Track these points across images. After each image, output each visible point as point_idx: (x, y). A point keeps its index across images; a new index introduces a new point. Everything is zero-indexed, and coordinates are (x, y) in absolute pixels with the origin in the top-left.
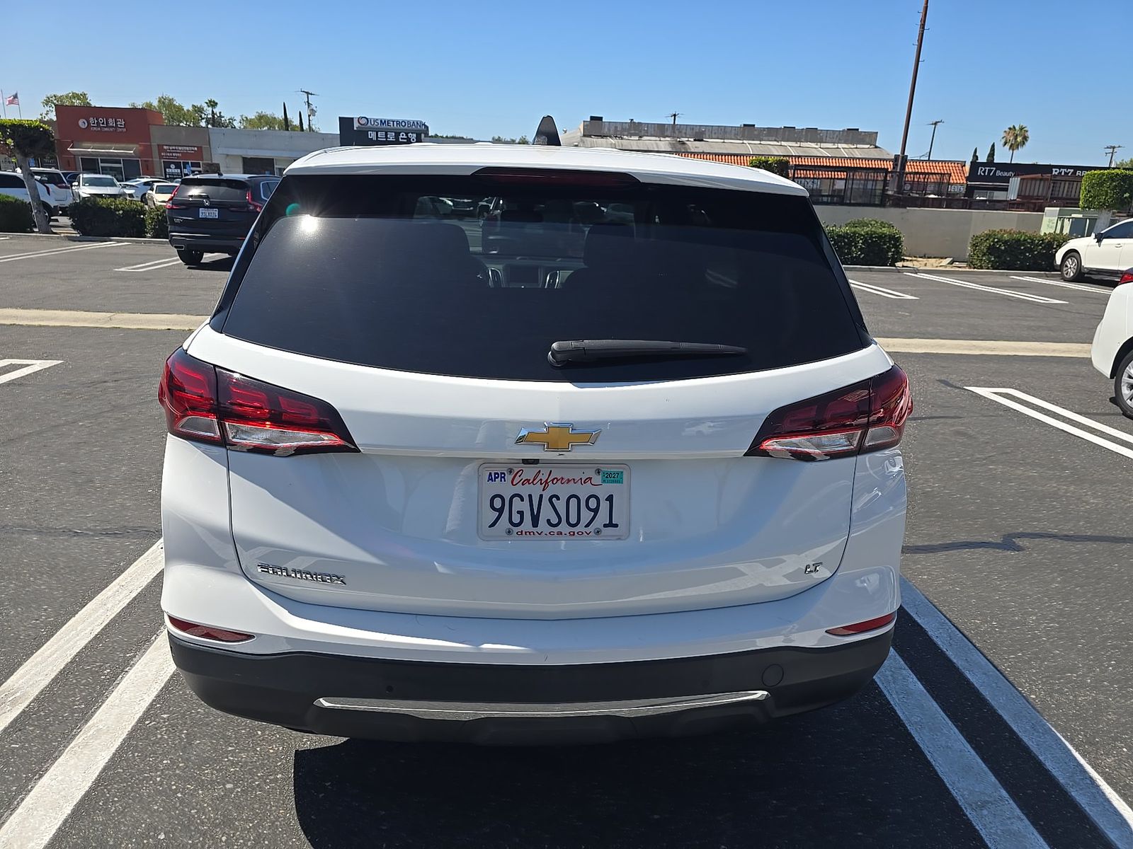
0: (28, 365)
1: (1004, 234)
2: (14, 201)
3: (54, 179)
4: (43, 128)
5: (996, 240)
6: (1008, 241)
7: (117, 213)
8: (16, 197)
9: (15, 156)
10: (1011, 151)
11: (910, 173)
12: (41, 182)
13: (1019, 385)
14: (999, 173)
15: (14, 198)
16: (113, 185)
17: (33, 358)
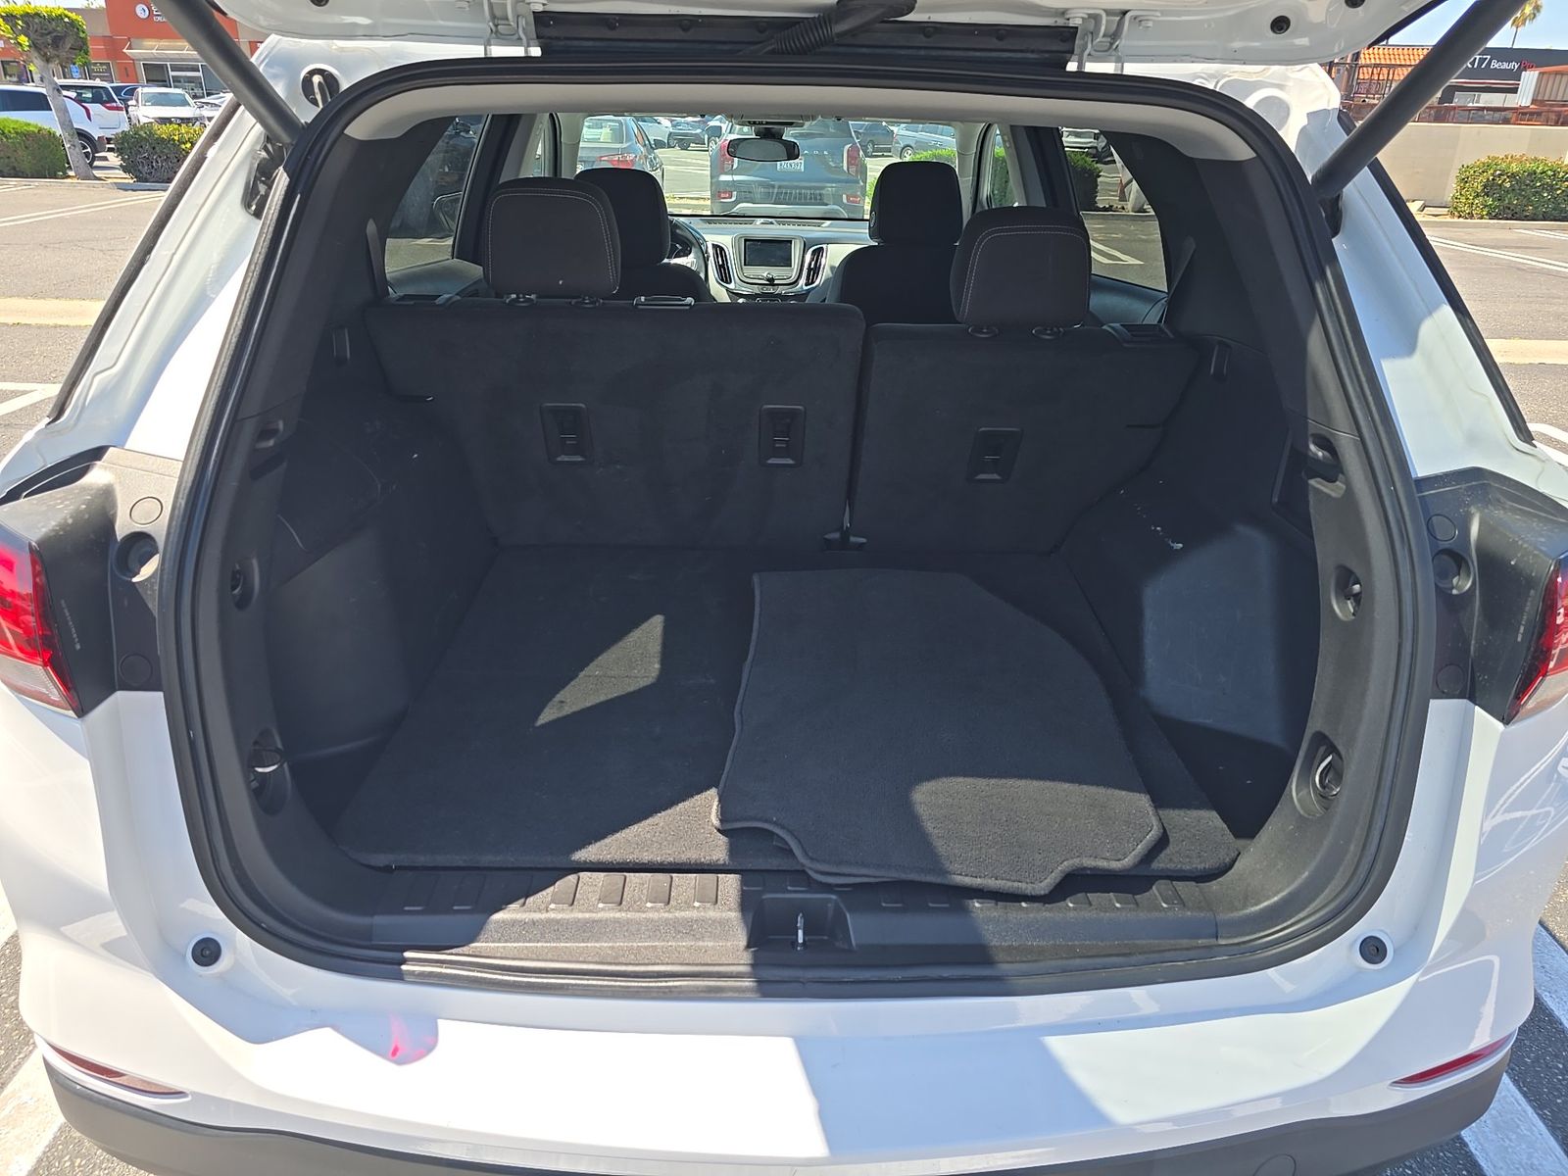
0: (24, 393)
1: (1510, 163)
2: (36, 131)
3: (100, 97)
4: (69, 18)
5: (1498, 172)
6: (1518, 173)
7: (183, 146)
8: (40, 125)
9: (32, 62)
10: (1514, 28)
11: (1367, 66)
12: (79, 100)
13: (1556, 417)
14: (1495, 65)
15: (36, 127)
16: (185, 103)
17: (35, 380)
